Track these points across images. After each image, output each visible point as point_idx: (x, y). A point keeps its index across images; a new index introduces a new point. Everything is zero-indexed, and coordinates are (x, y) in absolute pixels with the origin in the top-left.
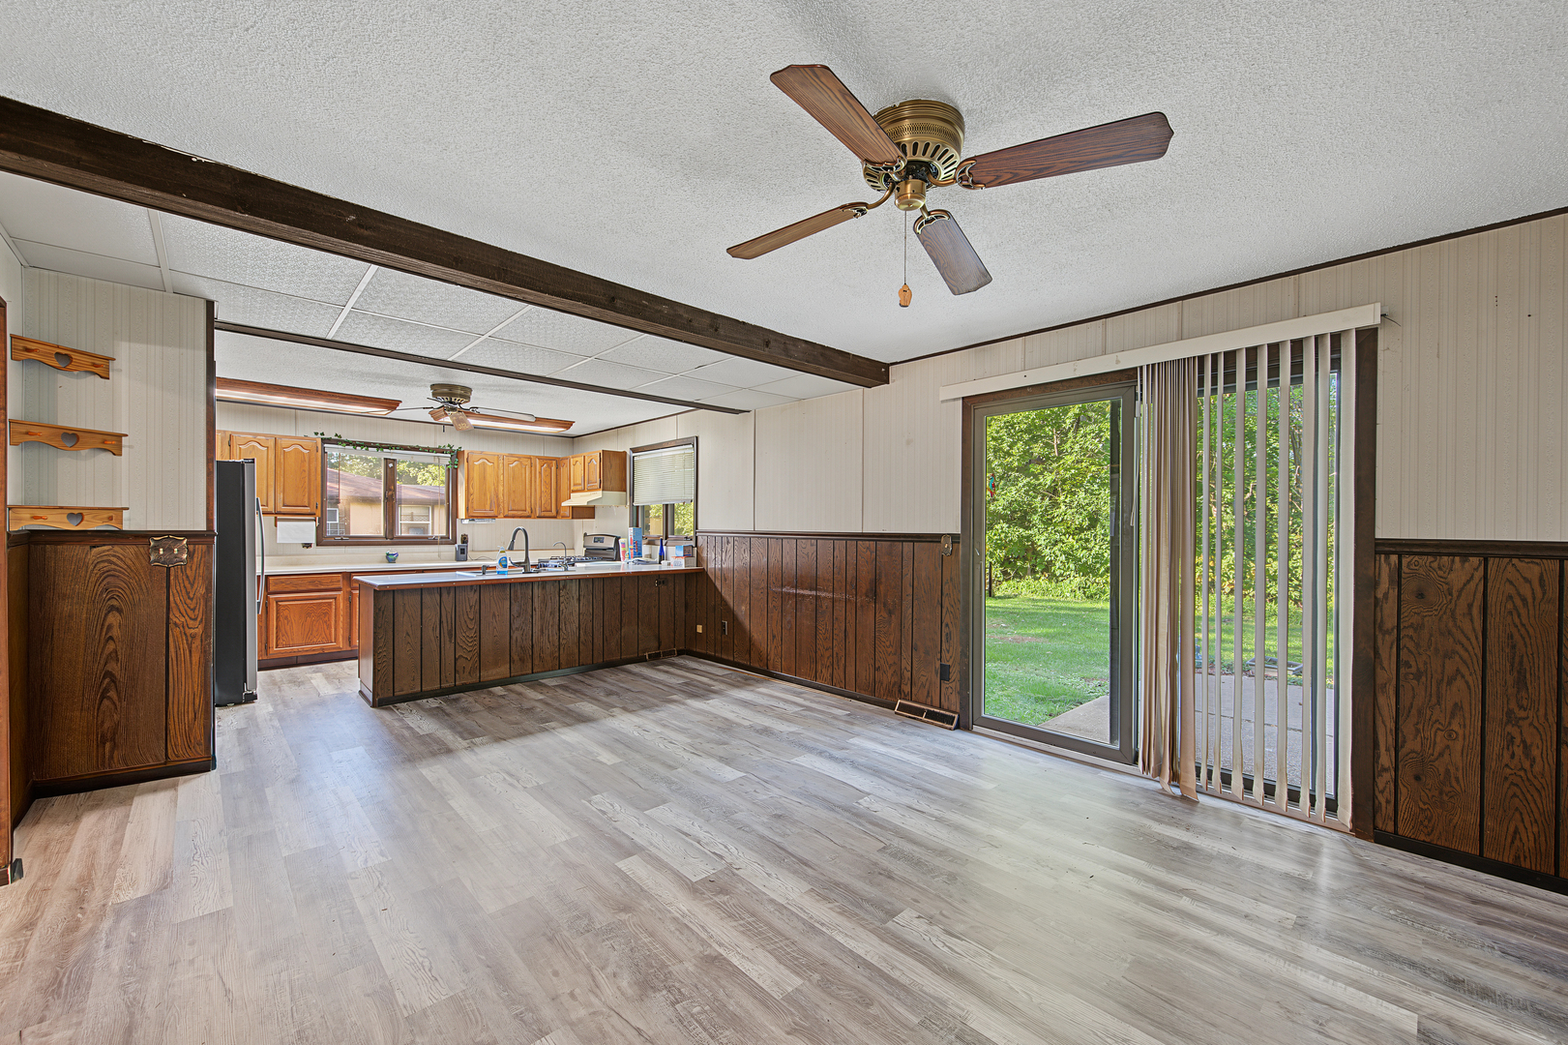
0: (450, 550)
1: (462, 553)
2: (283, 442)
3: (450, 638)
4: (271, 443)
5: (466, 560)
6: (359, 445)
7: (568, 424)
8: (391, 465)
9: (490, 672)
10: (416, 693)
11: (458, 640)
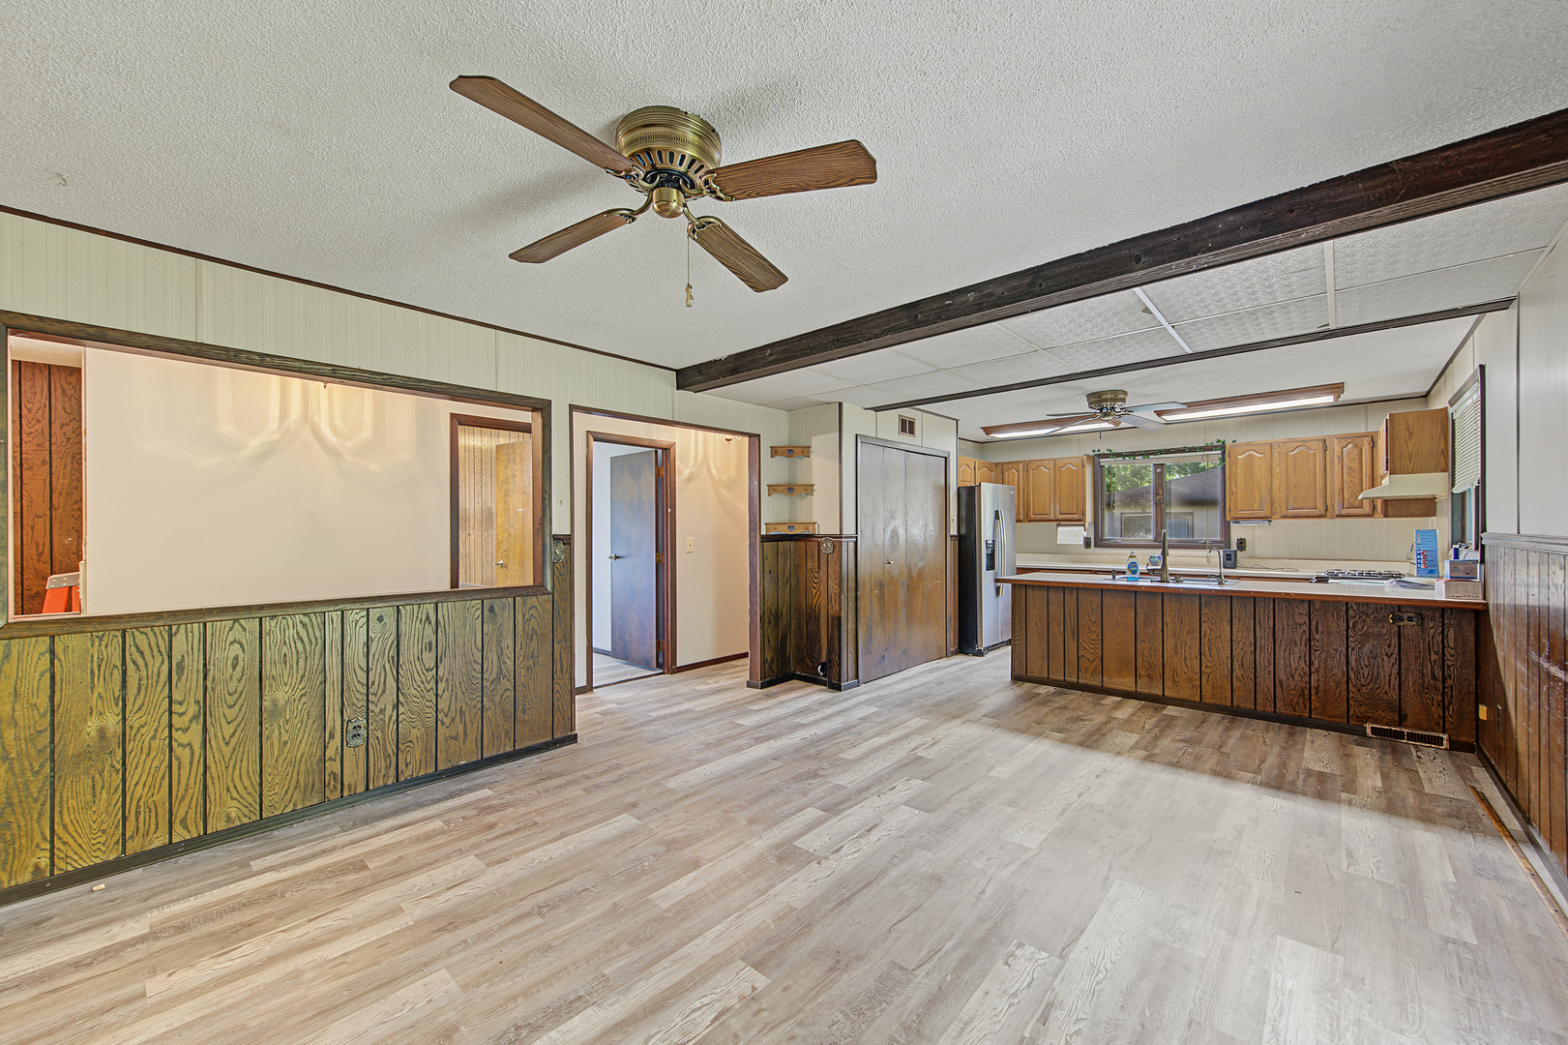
0: (1216, 556)
1: (1230, 560)
2: (1060, 464)
3: (1073, 636)
4: (1051, 466)
5: (1235, 567)
6: (1127, 456)
7: (1337, 388)
8: (1159, 470)
9: (1113, 680)
10: (1043, 678)
11: (1081, 640)
